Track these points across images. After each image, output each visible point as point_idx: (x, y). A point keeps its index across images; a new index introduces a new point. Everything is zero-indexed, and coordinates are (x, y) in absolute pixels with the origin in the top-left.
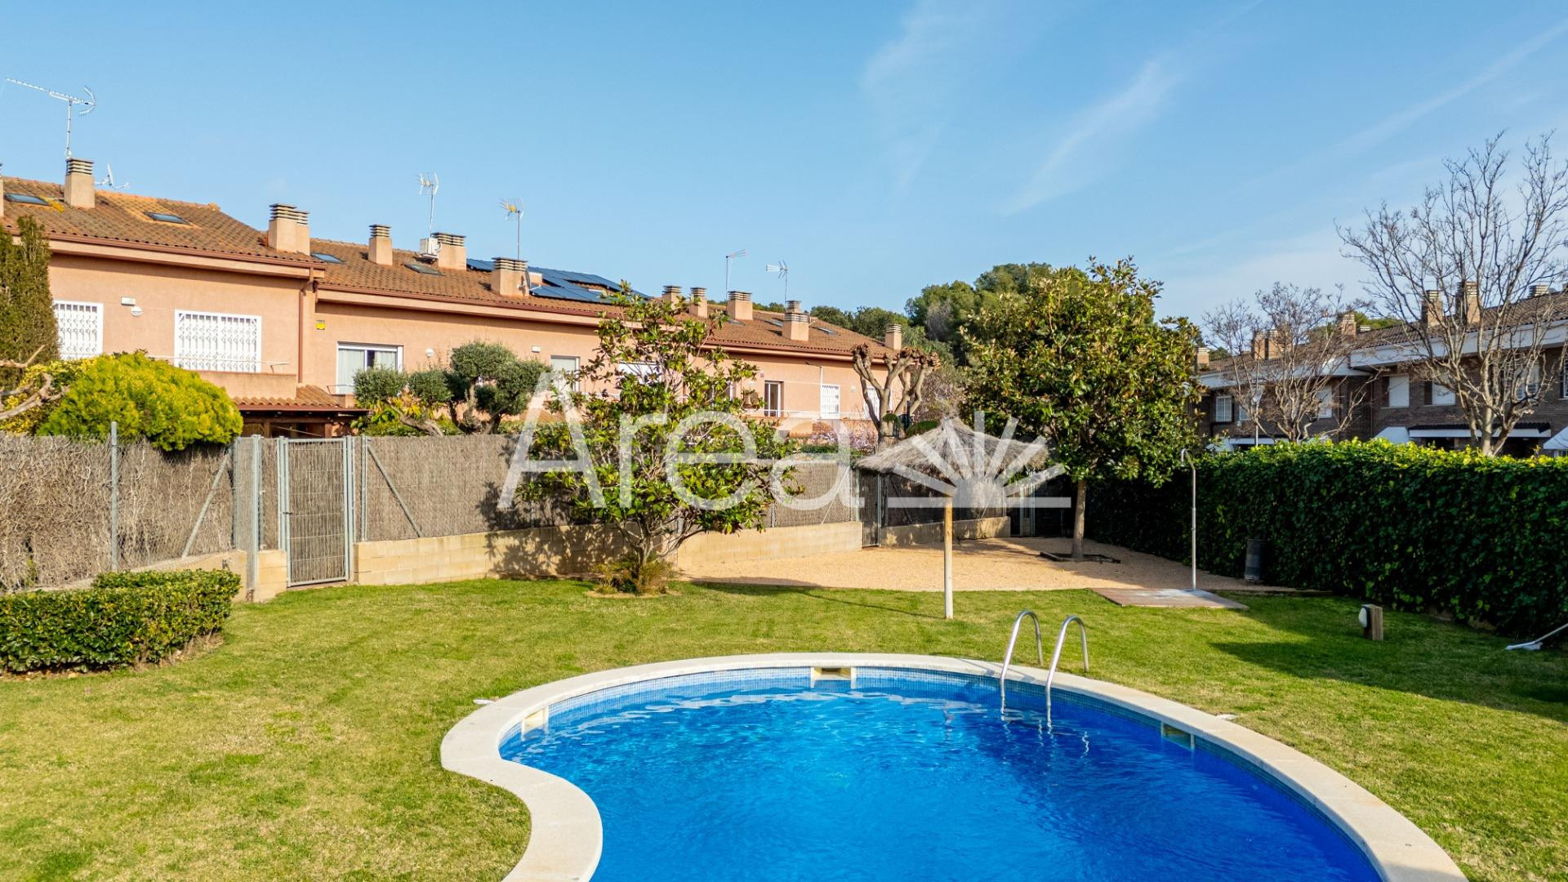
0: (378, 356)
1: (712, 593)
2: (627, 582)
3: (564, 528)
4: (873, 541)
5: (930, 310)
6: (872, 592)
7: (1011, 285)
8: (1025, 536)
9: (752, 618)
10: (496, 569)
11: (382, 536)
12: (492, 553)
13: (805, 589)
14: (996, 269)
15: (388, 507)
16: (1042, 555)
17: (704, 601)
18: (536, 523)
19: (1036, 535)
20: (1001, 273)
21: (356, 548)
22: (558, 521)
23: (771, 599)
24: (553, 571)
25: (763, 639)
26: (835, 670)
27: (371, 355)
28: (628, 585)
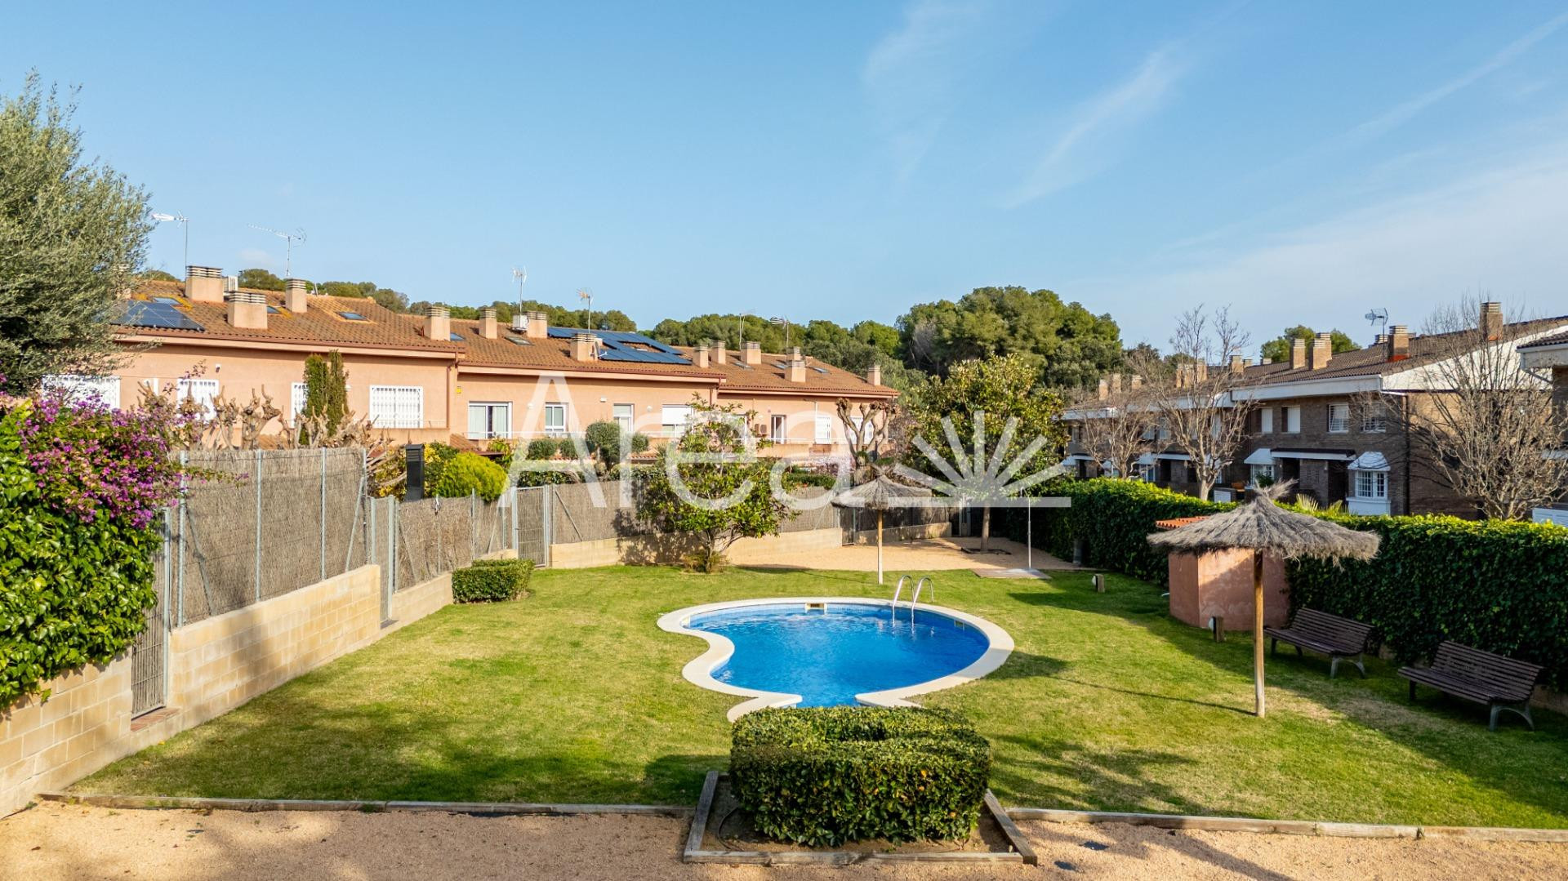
0: (495, 409)
1: (750, 572)
2: (701, 566)
3: (659, 535)
4: (850, 541)
5: (917, 327)
6: (842, 571)
7: (990, 306)
8: (963, 536)
9: (774, 584)
10: (622, 560)
11: (562, 542)
12: (620, 551)
13: (803, 570)
14: (976, 292)
15: (566, 525)
16: (962, 550)
17: (746, 576)
18: (643, 532)
19: (971, 536)
20: (981, 295)
21: (551, 548)
22: (655, 531)
23: (784, 576)
24: (652, 560)
25: (783, 592)
26: (817, 605)
27: (491, 409)
28: (702, 568)
